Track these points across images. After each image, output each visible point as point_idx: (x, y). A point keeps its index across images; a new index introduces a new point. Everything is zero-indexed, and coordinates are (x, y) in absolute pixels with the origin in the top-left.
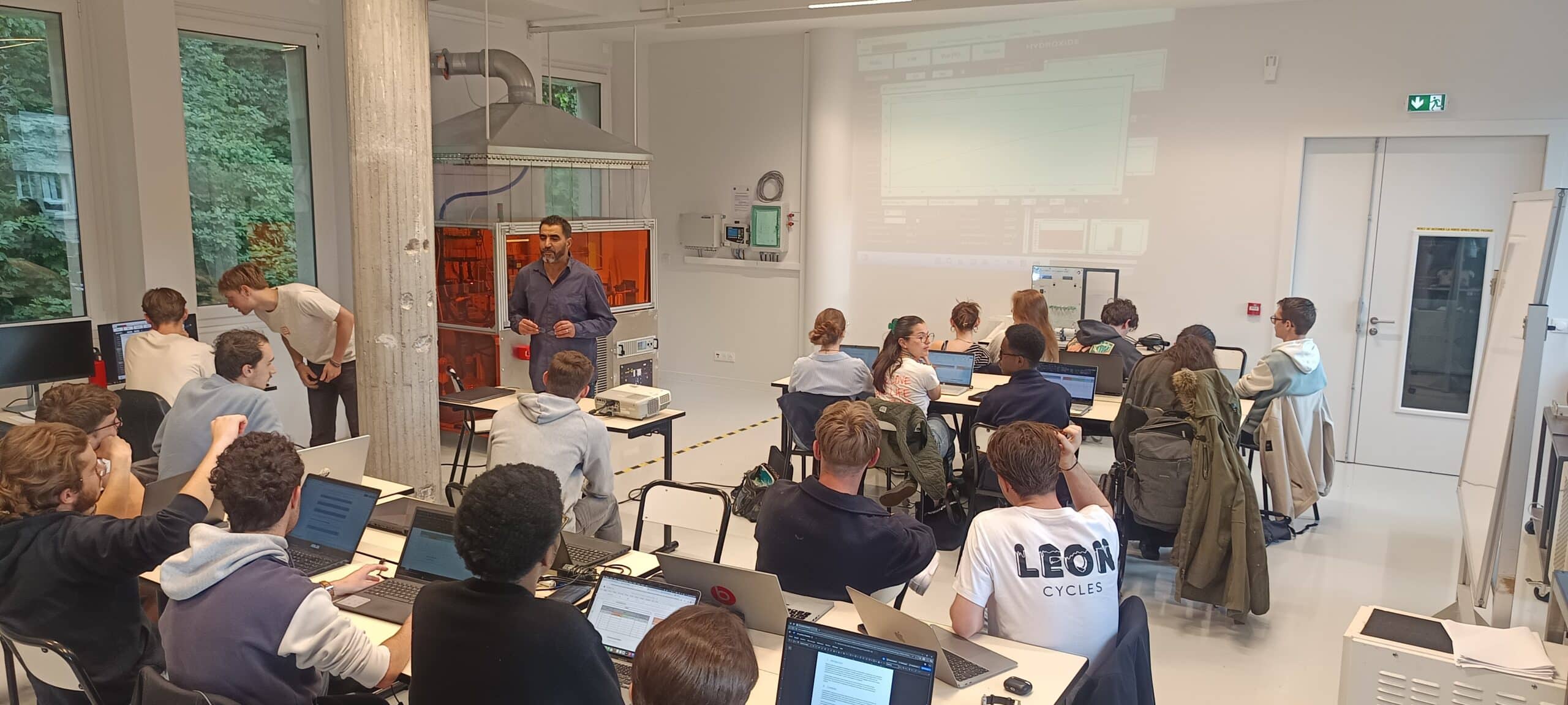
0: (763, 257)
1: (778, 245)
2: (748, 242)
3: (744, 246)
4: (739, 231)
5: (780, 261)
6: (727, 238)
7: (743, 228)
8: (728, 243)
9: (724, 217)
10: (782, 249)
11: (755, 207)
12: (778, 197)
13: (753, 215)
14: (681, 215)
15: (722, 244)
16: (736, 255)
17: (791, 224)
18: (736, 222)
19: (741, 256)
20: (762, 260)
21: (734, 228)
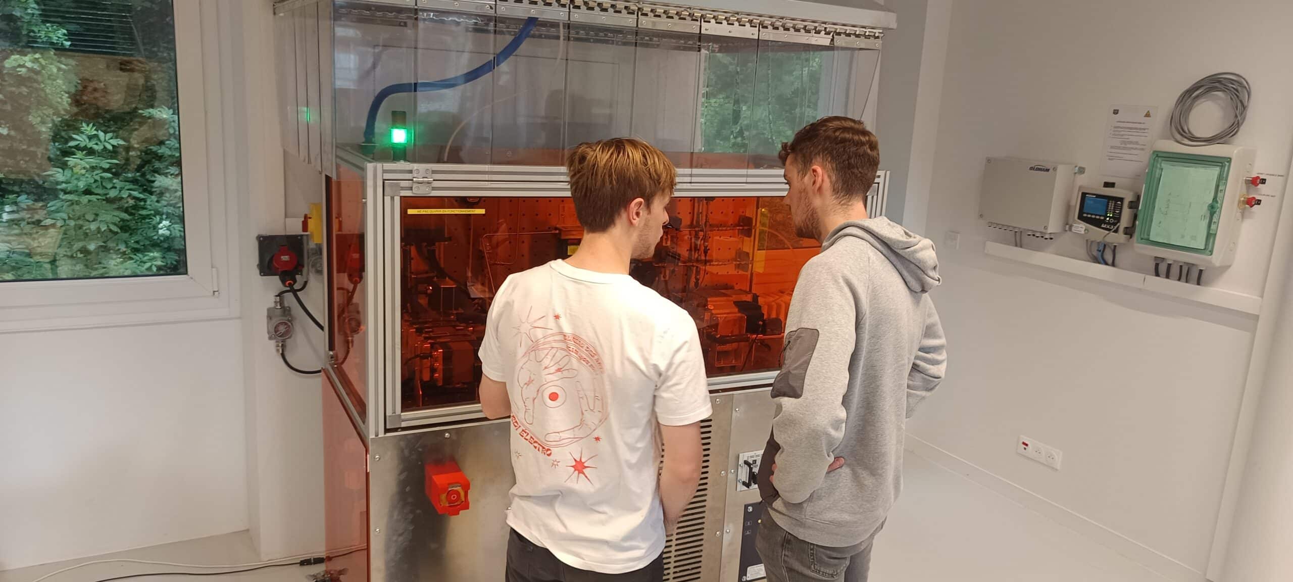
0: (1161, 269)
1: (1208, 249)
2: (1129, 232)
3: (1118, 238)
4: (1112, 205)
5: (1207, 284)
6: (1081, 217)
7: (1121, 200)
8: (1081, 227)
9: (1082, 170)
10: (1216, 259)
11: (1161, 156)
12: (1227, 135)
13: (1151, 174)
14: (989, 160)
15: (1067, 225)
16: (1095, 253)
17: (1253, 202)
18: (1107, 185)
19: (1109, 257)
20: (1157, 274)
21: (1098, 196)
